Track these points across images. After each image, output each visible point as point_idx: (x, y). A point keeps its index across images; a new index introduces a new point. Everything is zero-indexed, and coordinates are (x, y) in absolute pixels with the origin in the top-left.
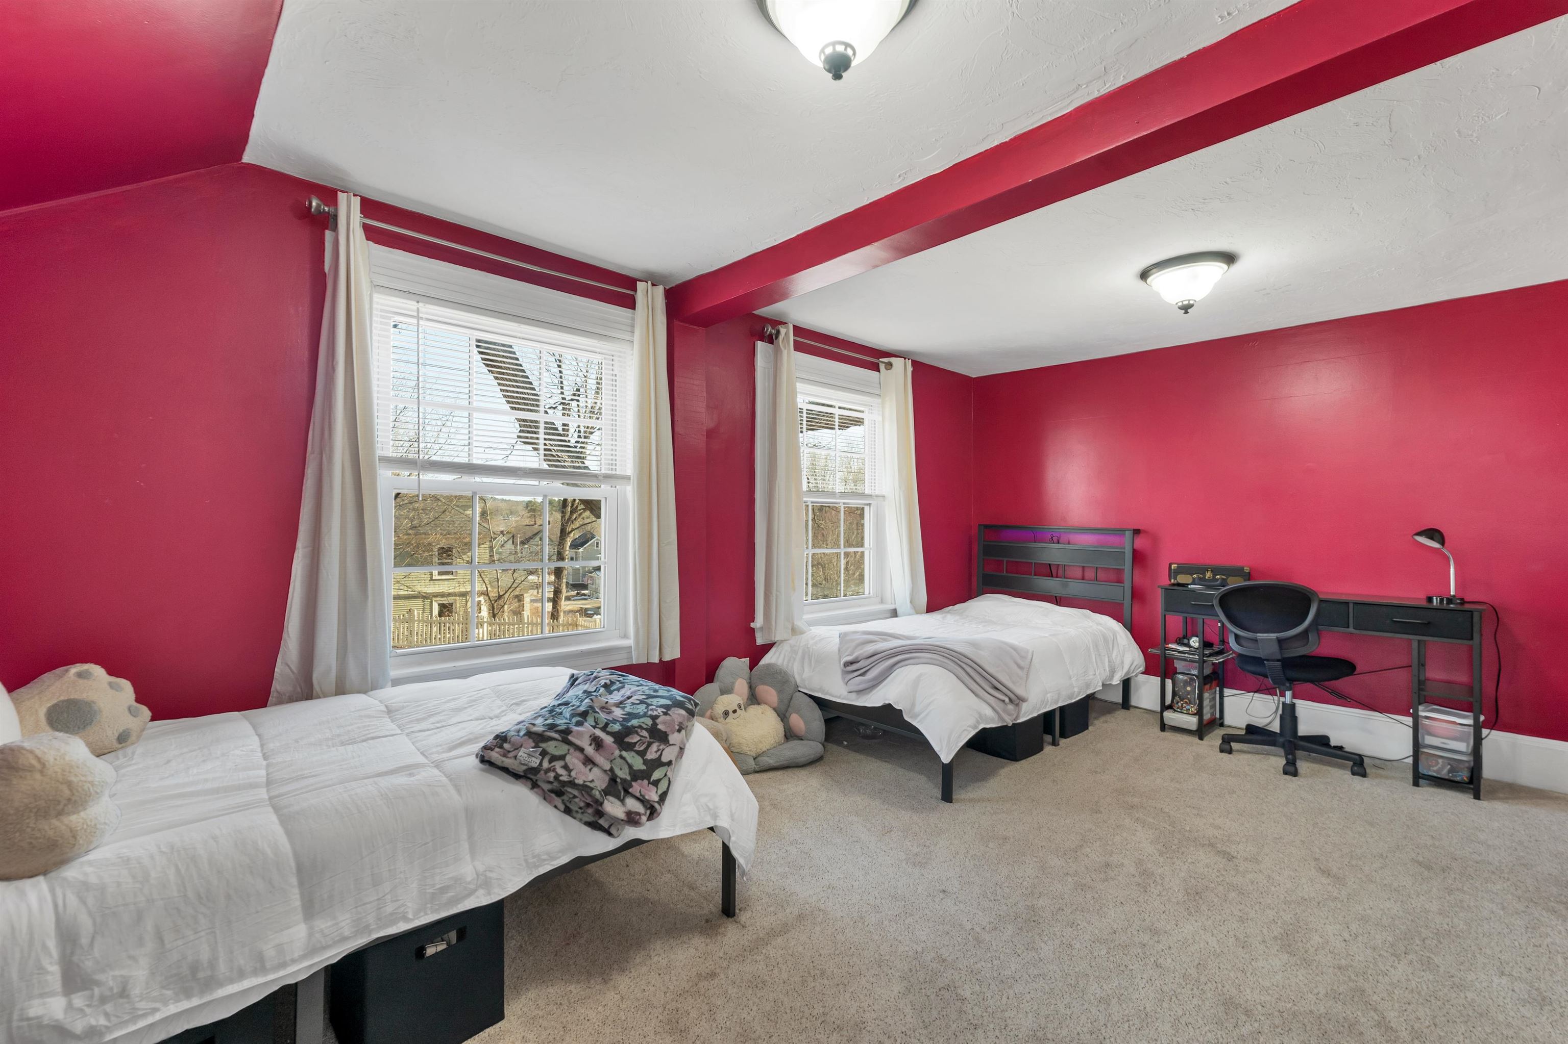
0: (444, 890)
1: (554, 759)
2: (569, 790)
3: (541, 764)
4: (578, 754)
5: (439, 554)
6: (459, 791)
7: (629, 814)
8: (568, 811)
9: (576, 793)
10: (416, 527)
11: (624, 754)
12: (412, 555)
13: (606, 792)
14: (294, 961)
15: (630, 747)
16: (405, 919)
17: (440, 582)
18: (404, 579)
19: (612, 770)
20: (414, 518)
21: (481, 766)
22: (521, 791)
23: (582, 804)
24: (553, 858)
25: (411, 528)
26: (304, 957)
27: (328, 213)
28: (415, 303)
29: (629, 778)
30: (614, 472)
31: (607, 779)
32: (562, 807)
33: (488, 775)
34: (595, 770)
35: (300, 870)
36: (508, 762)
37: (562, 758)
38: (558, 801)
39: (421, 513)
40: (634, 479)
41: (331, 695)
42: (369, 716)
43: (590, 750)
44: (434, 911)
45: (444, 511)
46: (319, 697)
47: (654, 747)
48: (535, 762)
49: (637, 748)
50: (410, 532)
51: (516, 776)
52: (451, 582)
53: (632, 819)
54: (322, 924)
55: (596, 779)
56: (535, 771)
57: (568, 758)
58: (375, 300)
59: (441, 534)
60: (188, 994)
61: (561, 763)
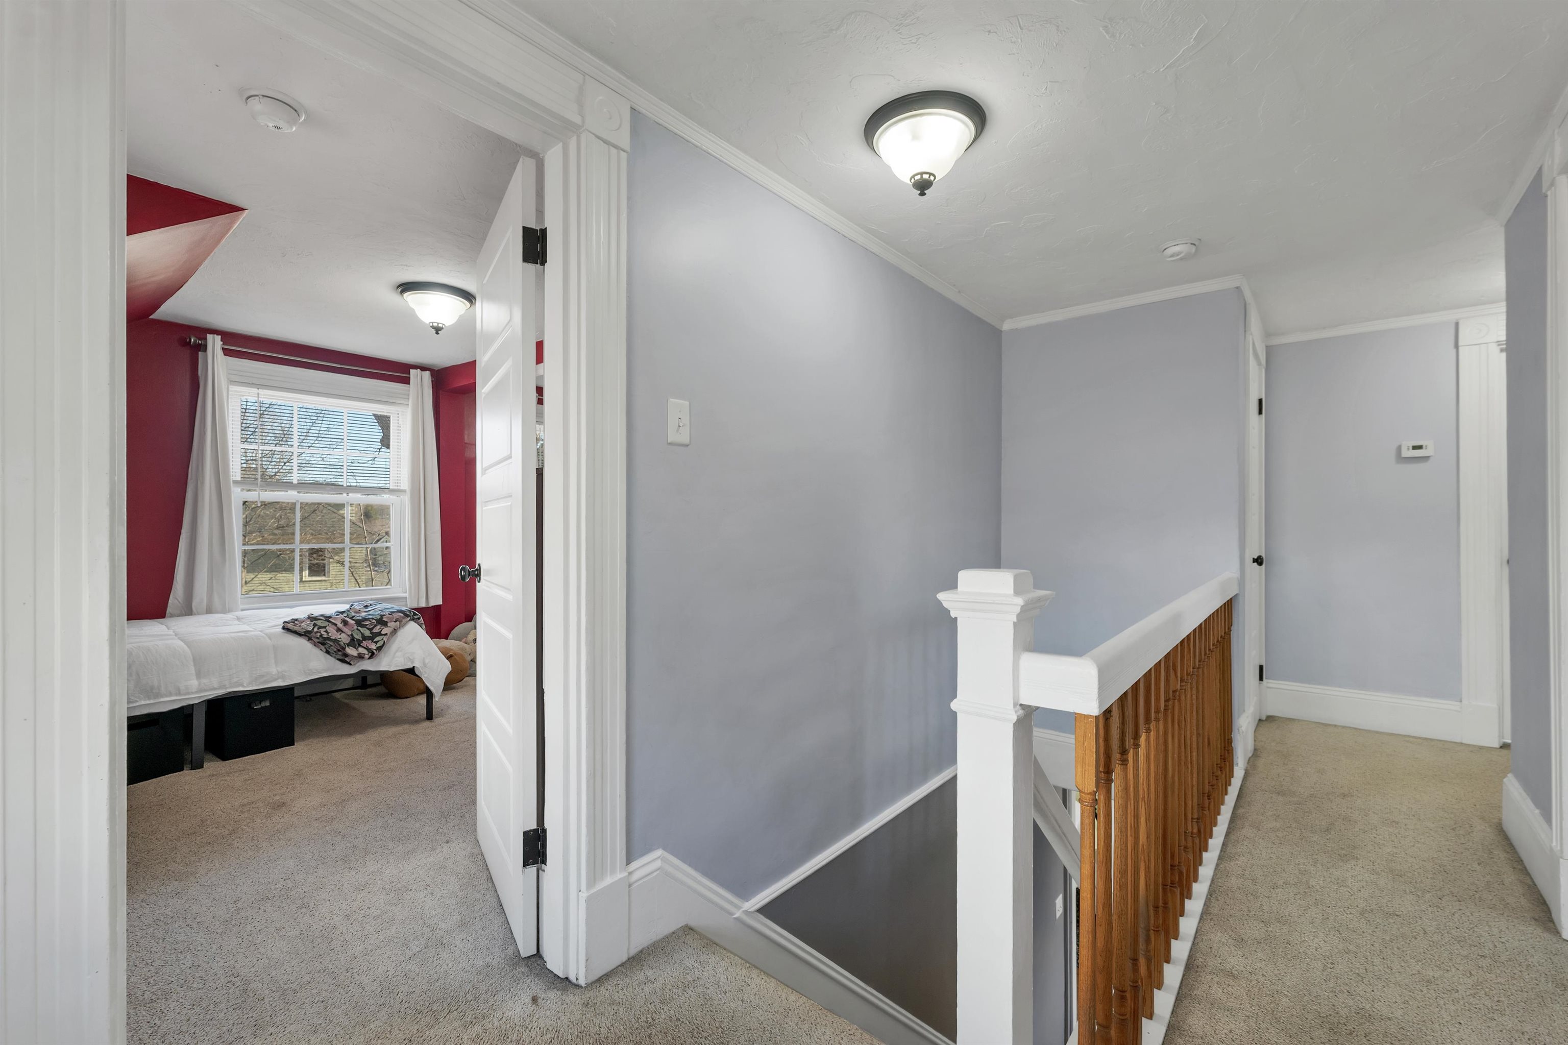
0: (262, 676)
1: (320, 627)
2: (328, 642)
3: (313, 629)
4: (334, 626)
5: (309, 554)
6: (270, 639)
7: (359, 654)
8: (328, 652)
9: (332, 644)
10: (283, 527)
11: (359, 628)
12: (278, 556)
13: (348, 645)
14: (193, 693)
15: (364, 626)
16: (243, 686)
17: (311, 584)
18: (271, 581)
19: (352, 635)
20: (281, 517)
21: (283, 631)
22: (303, 642)
23: (335, 650)
24: (320, 673)
25: (278, 528)
26: (196, 692)
27: (201, 344)
28: (257, 389)
29: (361, 639)
30: (399, 488)
31: (349, 639)
32: (325, 650)
33: (286, 635)
34: (343, 634)
35: (194, 660)
36: (296, 628)
37: (325, 627)
38: (323, 647)
39: (289, 513)
40: (408, 493)
41: (203, 614)
42: (226, 620)
43: (340, 625)
44: (257, 685)
45: (315, 511)
46: (195, 615)
47: (378, 627)
48: (310, 629)
49: (368, 627)
50: (276, 532)
51: (300, 635)
52: (323, 583)
53: (361, 657)
54: (205, 681)
55: (344, 638)
56: (310, 632)
57: (327, 628)
58: (230, 389)
59: (312, 534)
60: (149, 699)
61: (325, 630)
